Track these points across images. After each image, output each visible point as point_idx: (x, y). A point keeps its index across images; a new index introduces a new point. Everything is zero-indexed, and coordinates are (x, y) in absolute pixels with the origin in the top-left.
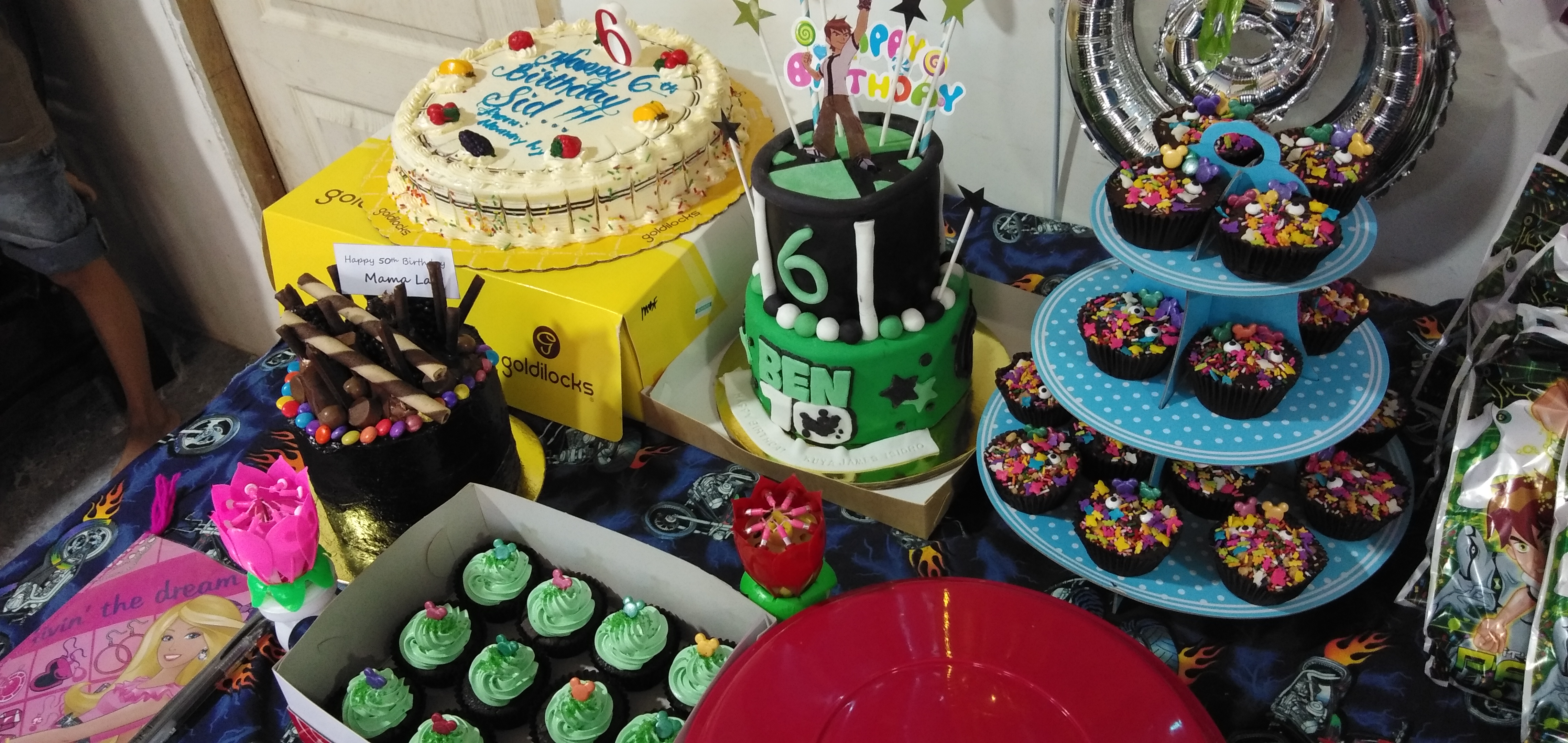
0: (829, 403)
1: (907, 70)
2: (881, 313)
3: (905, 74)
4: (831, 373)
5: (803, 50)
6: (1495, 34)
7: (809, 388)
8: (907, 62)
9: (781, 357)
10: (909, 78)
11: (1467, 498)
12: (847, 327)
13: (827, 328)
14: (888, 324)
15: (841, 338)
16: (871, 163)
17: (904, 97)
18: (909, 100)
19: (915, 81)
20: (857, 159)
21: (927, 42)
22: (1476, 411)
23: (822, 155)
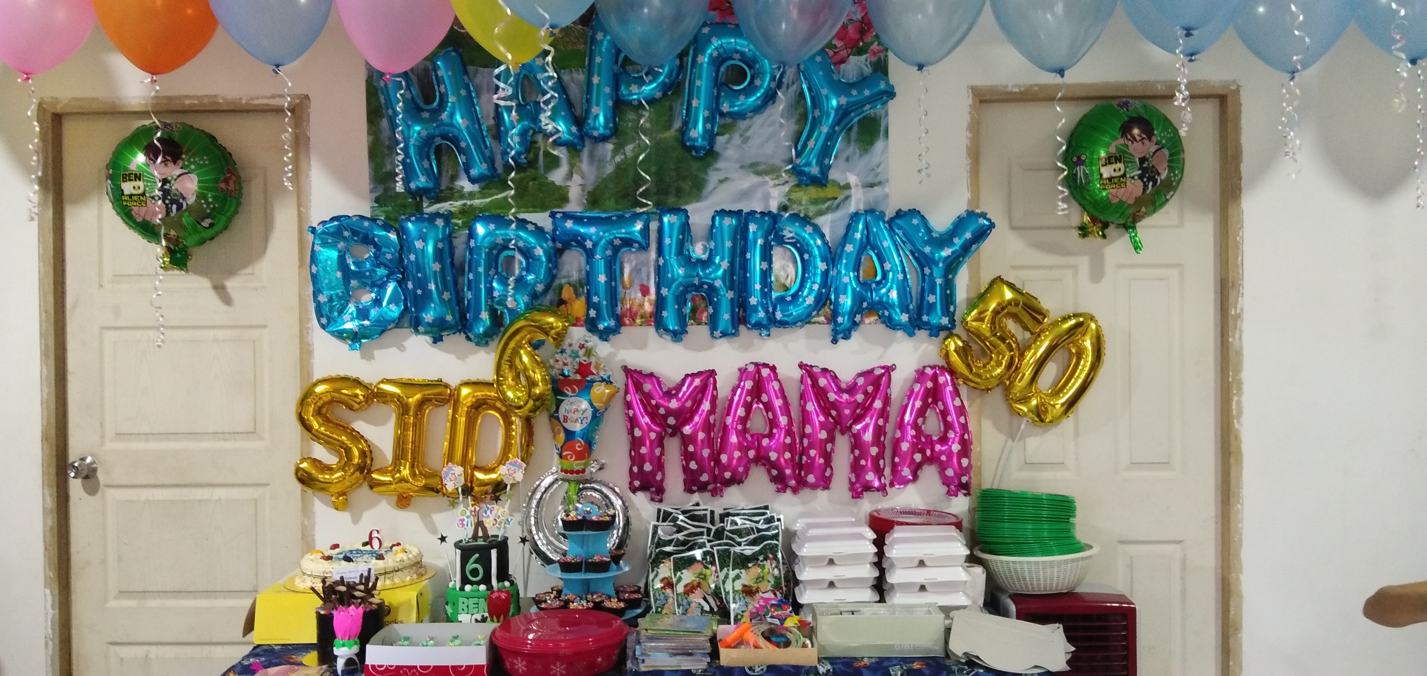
2: (498, 582)
5: (462, 517)
6: (638, 509)
11: (655, 587)
13: (482, 587)
14: (500, 584)
22: (653, 571)
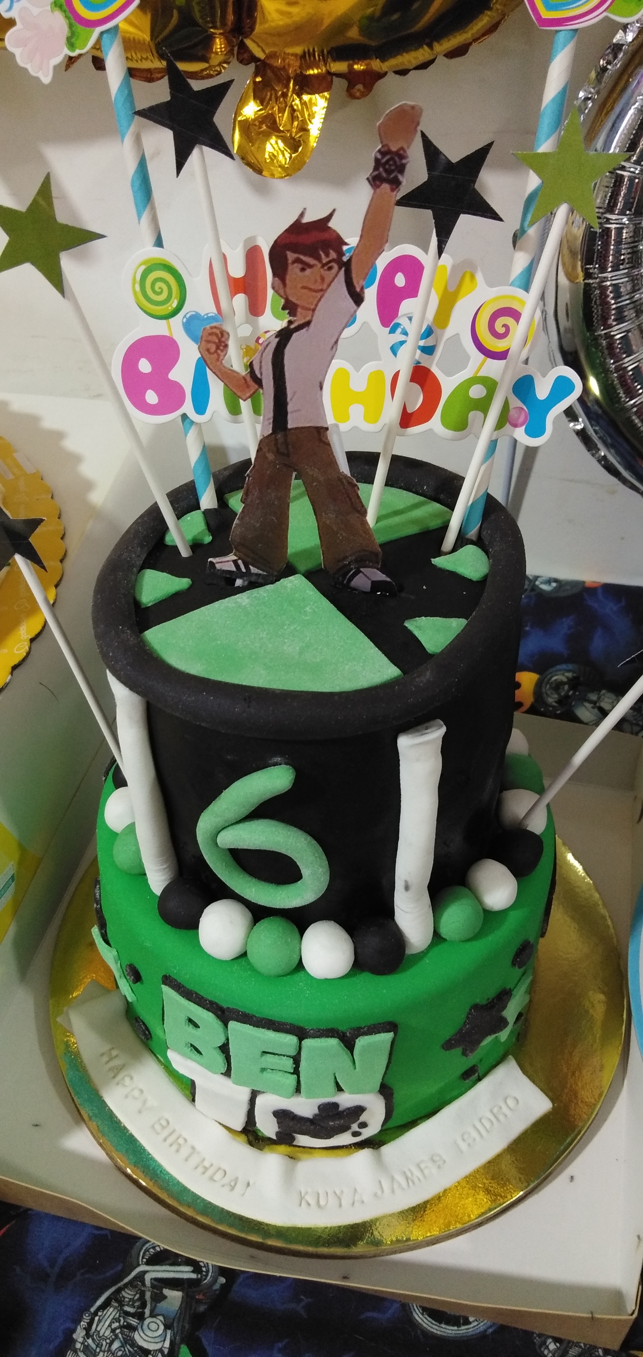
0: (339, 1089)
1: (429, 351)
3: (425, 361)
4: (349, 1045)
7: (296, 1072)
8: (429, 332)
9: (226, 1025)
10: (435, 370)
12: (373, 941)
13: (325, 948)
15: (359, 965)
16: (381, 577)
17: (425, 414)
18: (435, 423)
19: (449, 374)
20: (344, 571)
21: (479, 277)
23: (253, 570)
